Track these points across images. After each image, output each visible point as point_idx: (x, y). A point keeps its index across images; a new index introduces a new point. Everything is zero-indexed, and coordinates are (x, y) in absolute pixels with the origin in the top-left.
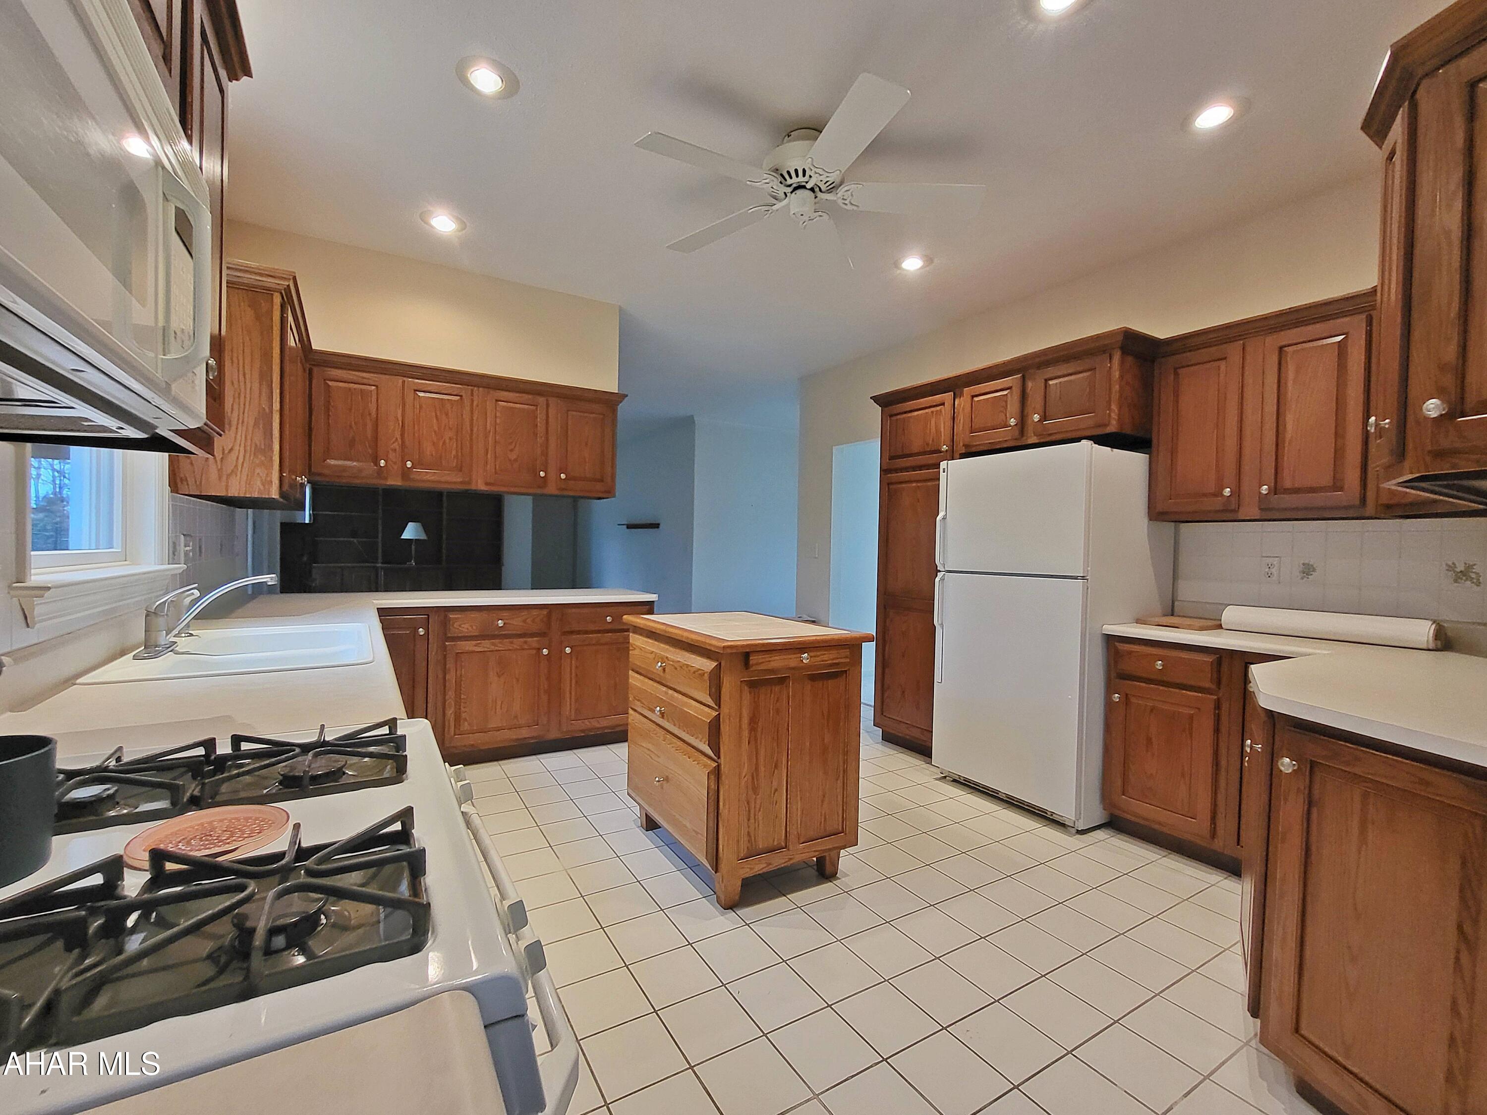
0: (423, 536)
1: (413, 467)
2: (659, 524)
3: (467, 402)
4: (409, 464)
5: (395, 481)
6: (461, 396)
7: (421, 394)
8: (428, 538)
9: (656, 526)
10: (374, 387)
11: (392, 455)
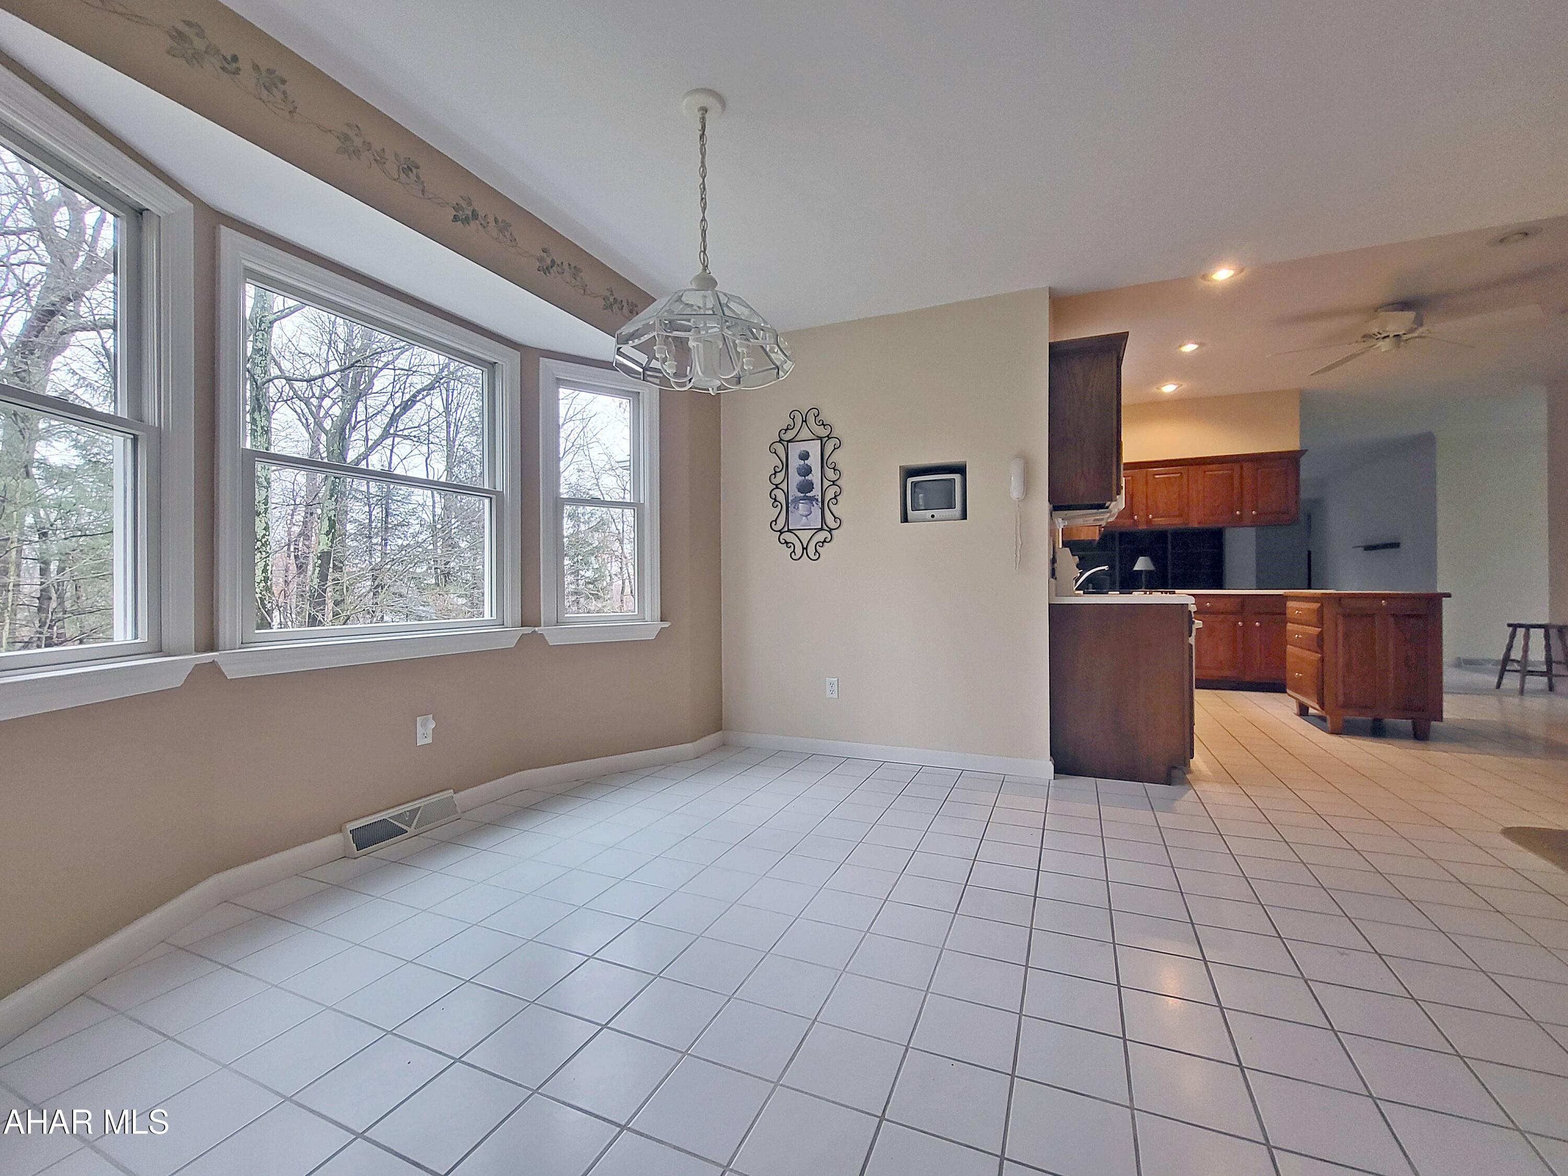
0: (1152, 568)
1: (1153, 518)
2: (1399, 543)
3: (1185, 477)
4: (1150, 516)
5: (1143, 527)
6: (1181, 473)
7: (1157, 476)
8: (1156, 568)
9: (1395, 545)
10: (1130, 478)
11: (1141, 513)
